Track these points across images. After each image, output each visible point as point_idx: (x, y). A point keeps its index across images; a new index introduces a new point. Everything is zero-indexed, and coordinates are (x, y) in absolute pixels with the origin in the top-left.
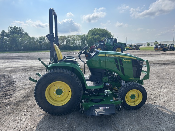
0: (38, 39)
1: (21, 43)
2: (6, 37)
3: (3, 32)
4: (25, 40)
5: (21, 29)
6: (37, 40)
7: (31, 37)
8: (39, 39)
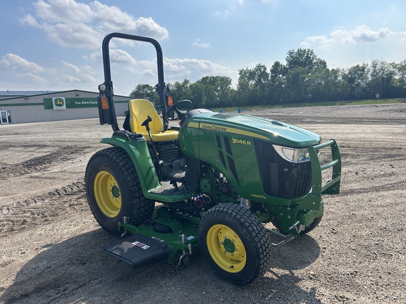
0: (347, 73)
1: (307, 86)
2: (281, 76)
3: (277, 64)
4: (317, 77)
5: (312, 53)
6: (344, 77)
7: (330, 70)
8: (349, 73)
